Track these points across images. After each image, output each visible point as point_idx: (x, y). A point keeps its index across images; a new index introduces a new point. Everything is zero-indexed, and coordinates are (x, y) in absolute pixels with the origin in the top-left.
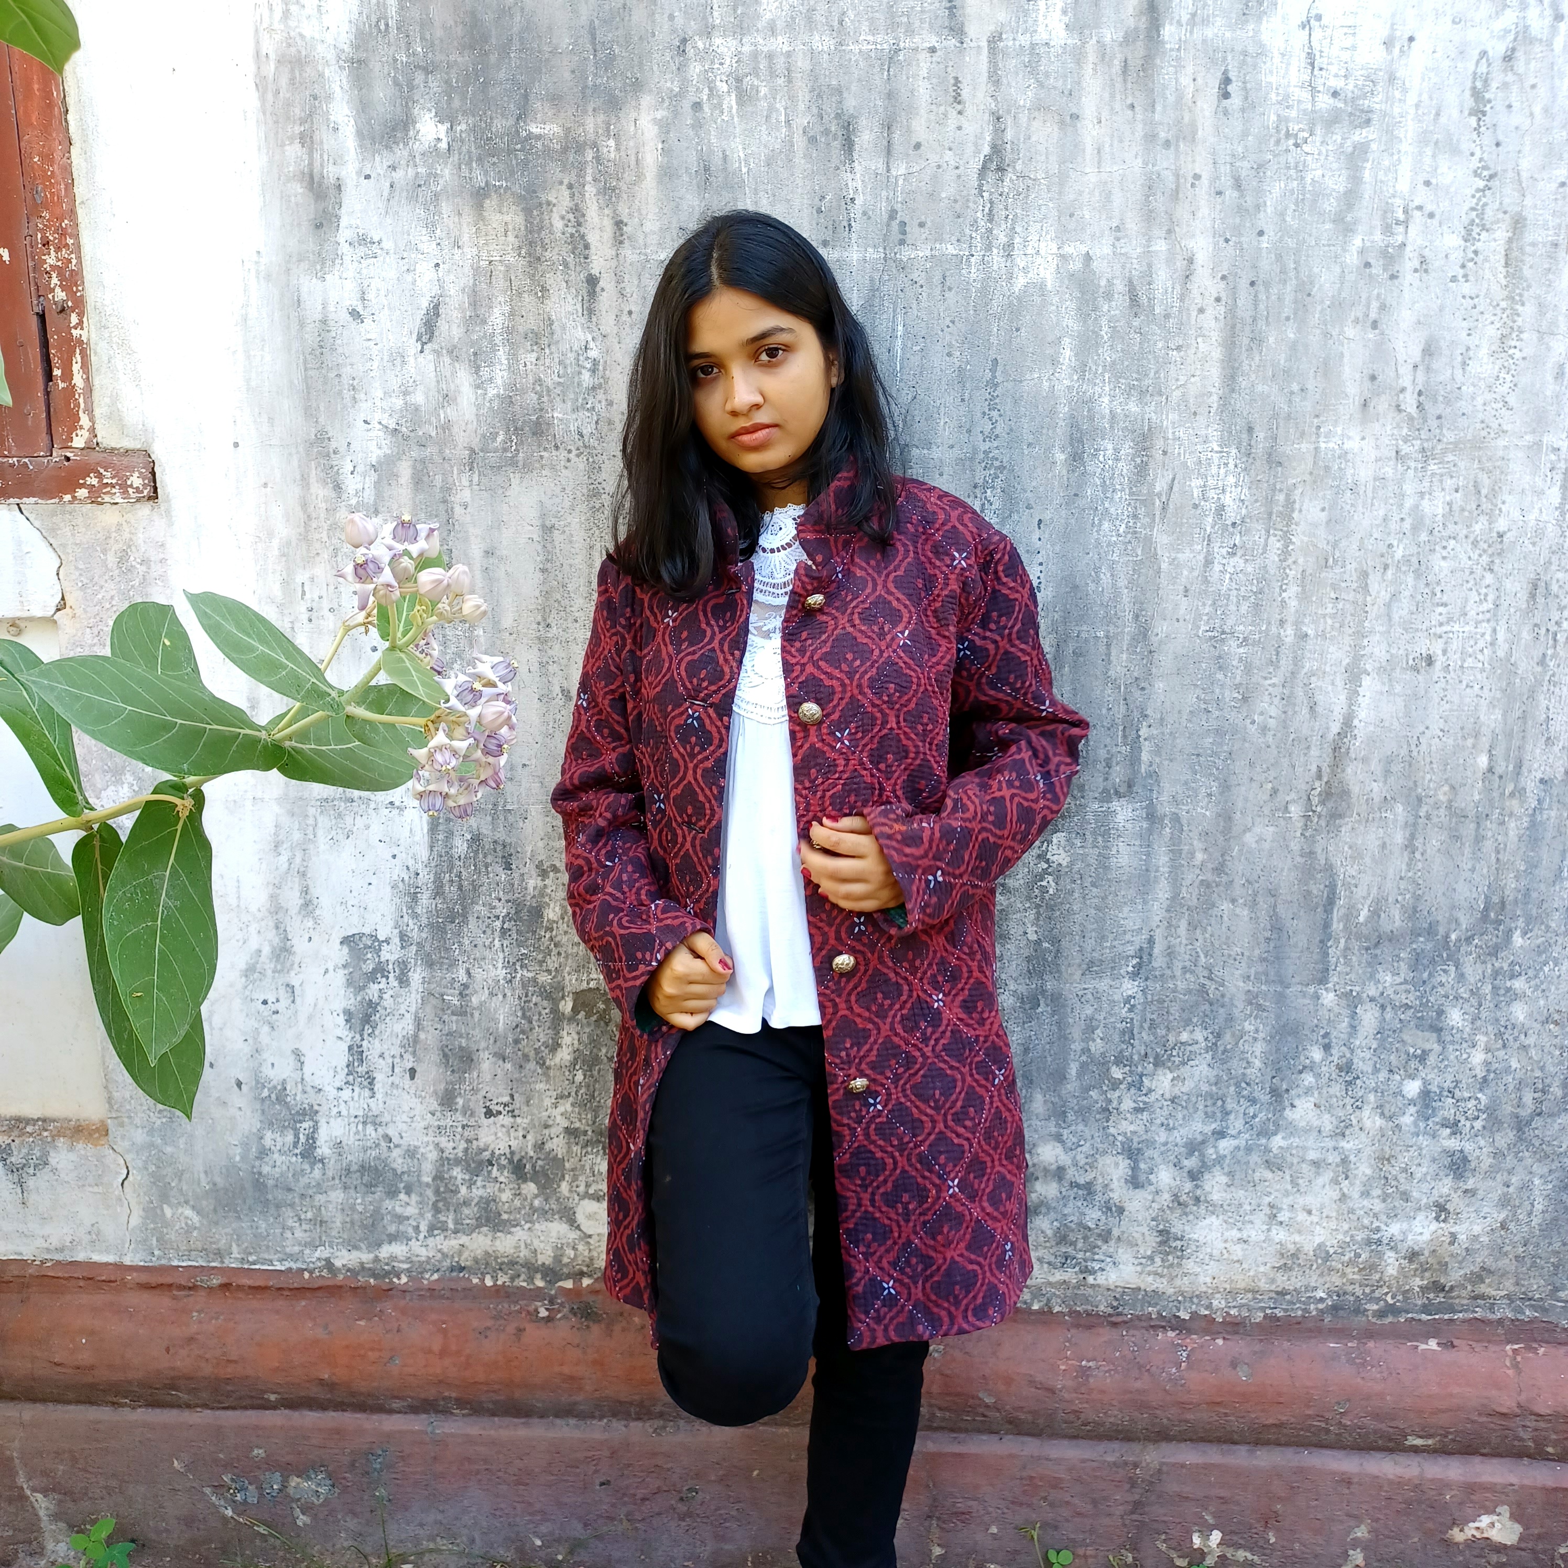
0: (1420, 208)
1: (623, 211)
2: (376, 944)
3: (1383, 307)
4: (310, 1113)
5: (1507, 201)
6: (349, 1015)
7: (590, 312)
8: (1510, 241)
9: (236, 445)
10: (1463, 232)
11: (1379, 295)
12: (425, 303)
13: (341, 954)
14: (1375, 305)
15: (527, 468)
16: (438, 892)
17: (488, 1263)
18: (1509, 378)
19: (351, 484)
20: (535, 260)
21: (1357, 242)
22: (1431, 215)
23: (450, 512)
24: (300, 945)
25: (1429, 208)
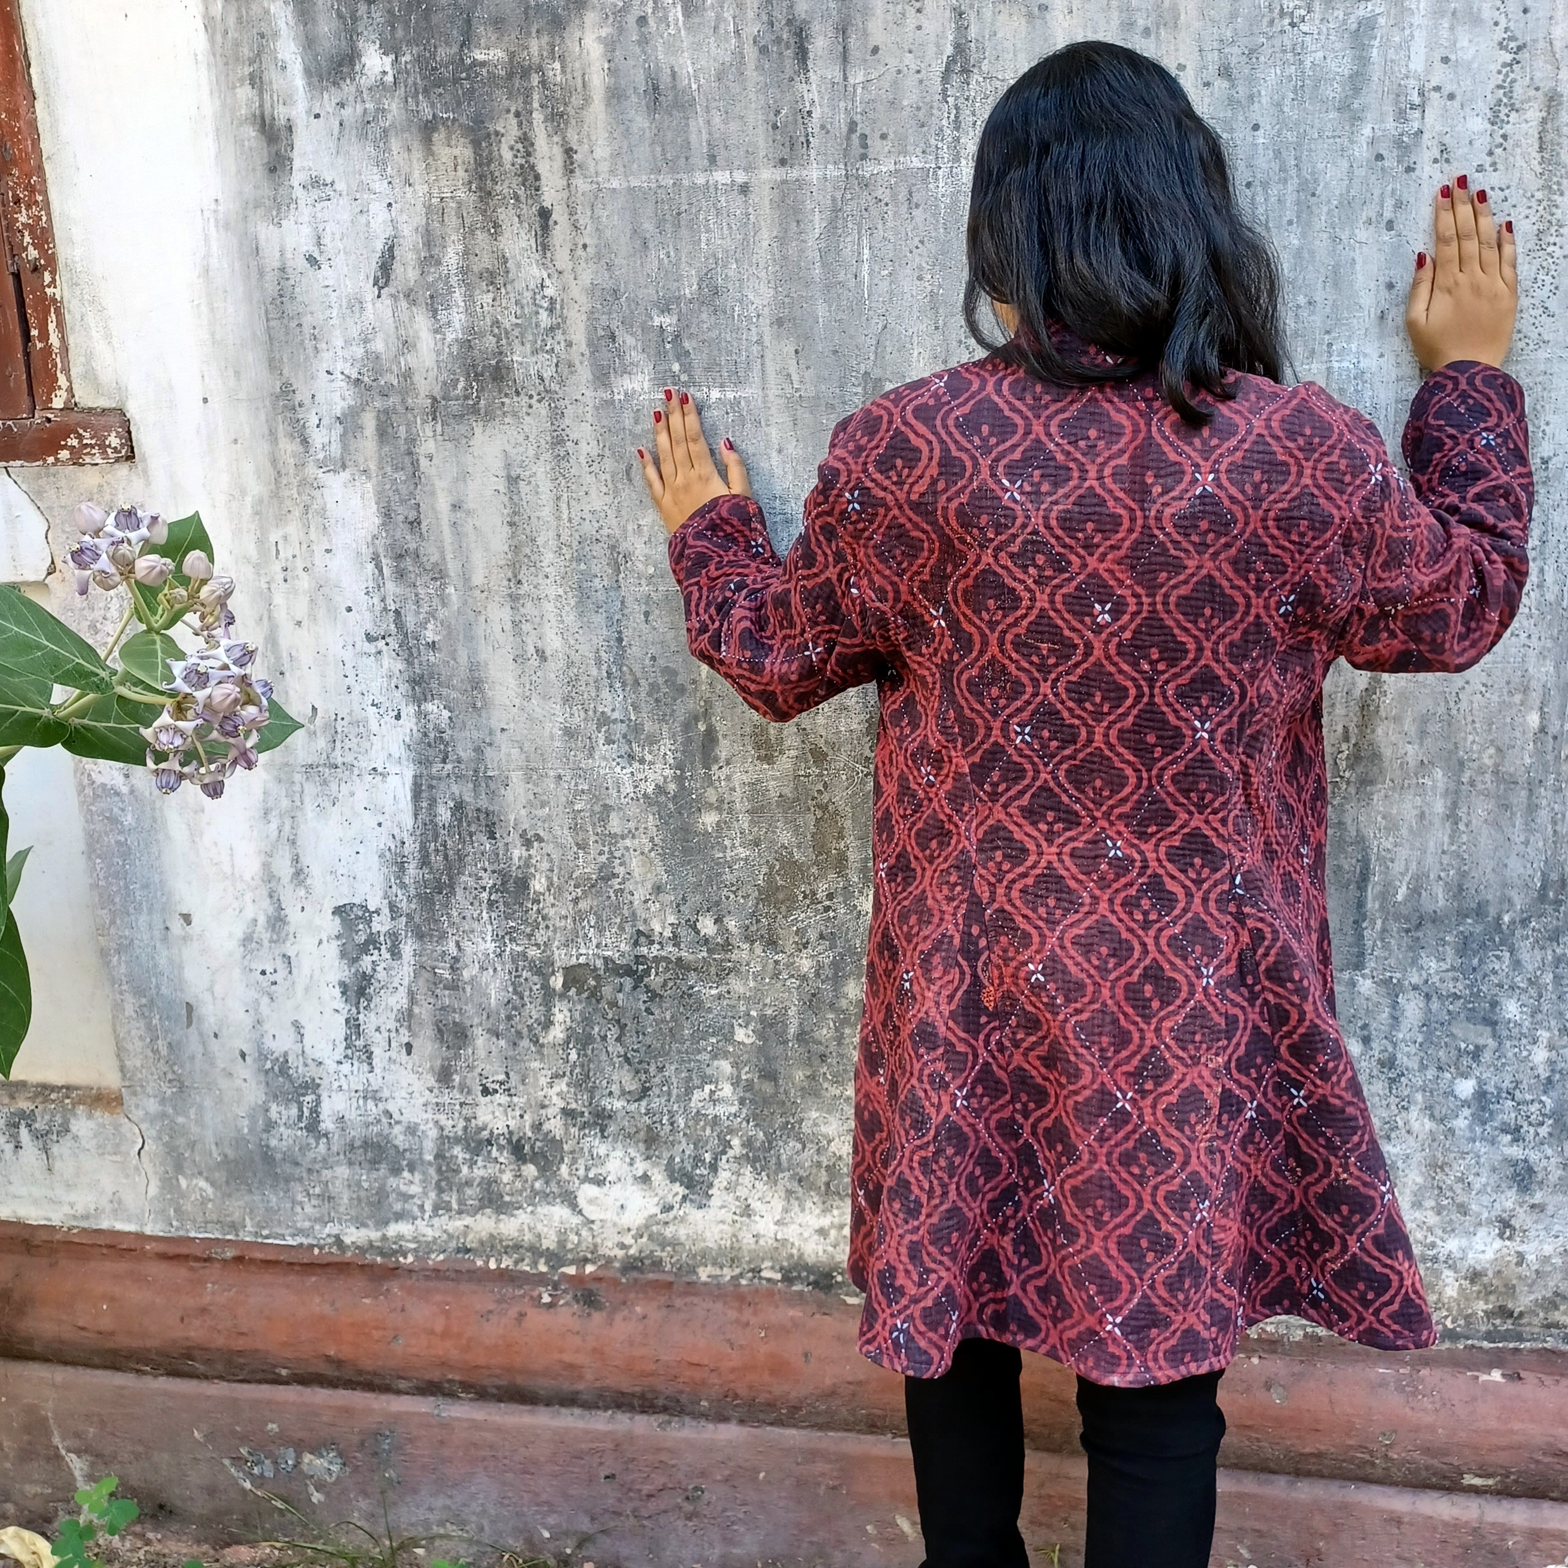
0: (1437, 89)
1: (572, 136)
2: (367, 915)
3: (1399, 205)
4: (312, 1086)
5: (1538, 75)
6: (344, 987)
7: (544, 247)
8: (1544, 121)
9: (205, 400)
10: (1489, 114)
11: (1393, 191)
12: (379, 245)
13: (334, 925)
14: (1389, 203)
15: (488, 417)
16: (424, 862)
17: (493, 1245)
18: (1548, 279)
19: (318, 438)
20: (485, 195)
21: (1367, 131)
22: (1451, 97)
23: (415, 465)
24: (293, 915)
25: (1448, 88)
